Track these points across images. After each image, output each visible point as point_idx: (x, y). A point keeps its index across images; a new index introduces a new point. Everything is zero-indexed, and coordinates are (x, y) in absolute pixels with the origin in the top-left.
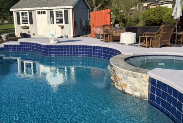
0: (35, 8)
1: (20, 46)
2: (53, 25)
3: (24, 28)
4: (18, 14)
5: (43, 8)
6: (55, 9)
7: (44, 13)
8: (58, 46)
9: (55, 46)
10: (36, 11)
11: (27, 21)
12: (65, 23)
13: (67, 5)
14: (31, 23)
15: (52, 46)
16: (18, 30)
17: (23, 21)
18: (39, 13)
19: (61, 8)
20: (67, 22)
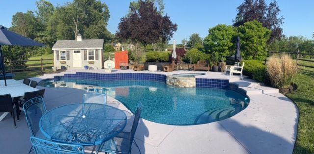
0: (73, 49)
1: (76, 75)
2: (111, 61)
3: (62, 63)
4: (58, 52)
5: (79, 48)
6: (88, 49)
7: (79, 52)
8: (113, 74)
9: (111, 74)
10: (73, 51)
11: (64, 57)
12: (96, 59)
13: (98, 47)
14: (68, 59)
15: (109, 74)
16: (57, 65)
17: (62, 57)
18: (75, 52)
19: (93, 49)
20: (97, 59)
